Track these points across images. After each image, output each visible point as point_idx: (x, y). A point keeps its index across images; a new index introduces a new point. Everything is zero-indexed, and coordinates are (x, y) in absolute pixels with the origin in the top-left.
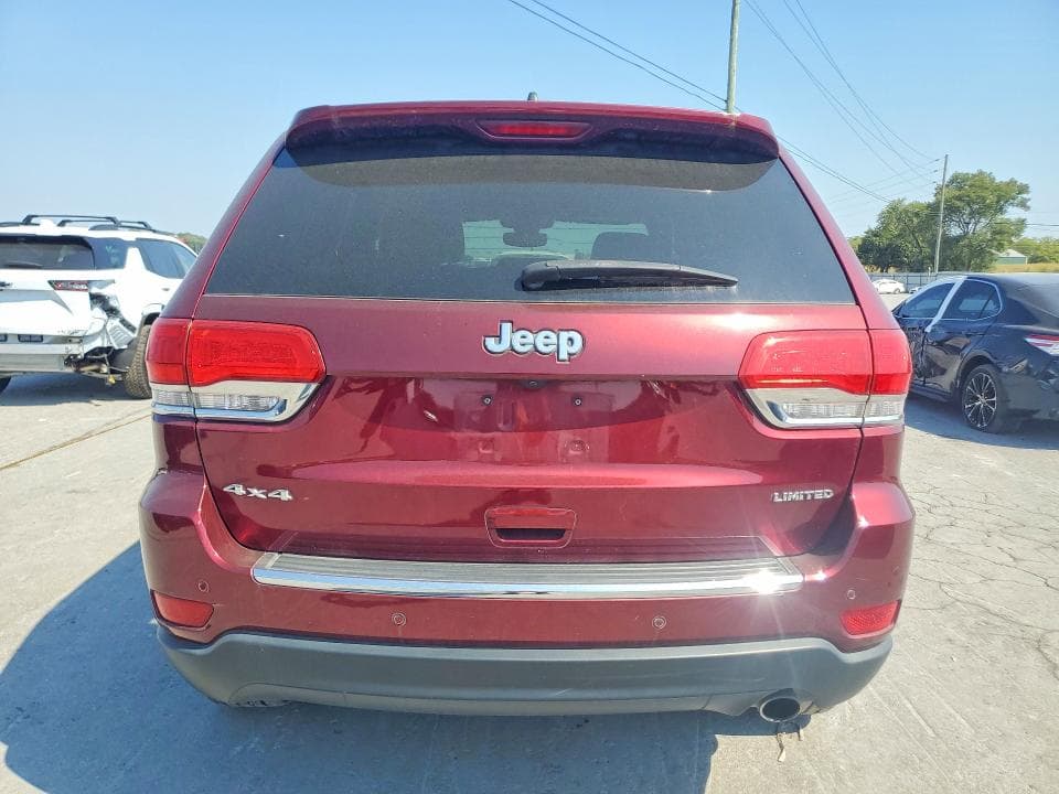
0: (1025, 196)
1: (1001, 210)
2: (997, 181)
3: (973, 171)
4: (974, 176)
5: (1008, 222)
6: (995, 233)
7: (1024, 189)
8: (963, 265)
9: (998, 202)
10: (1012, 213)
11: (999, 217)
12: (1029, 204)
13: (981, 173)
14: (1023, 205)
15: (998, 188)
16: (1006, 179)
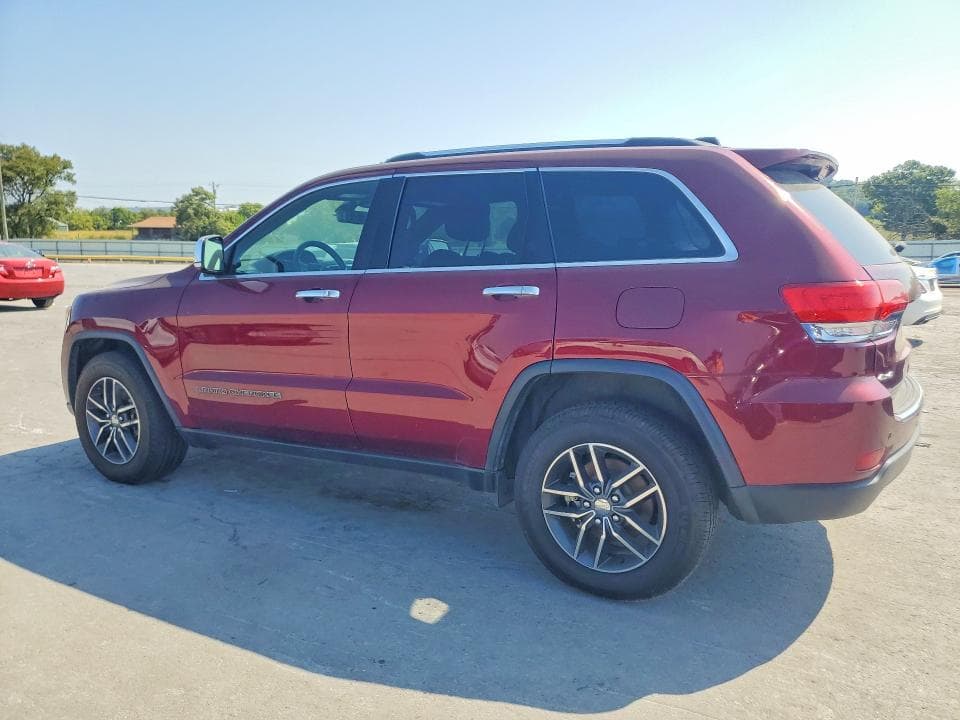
0: (69, 170)
1: (50, 183)
2: (42, 155)
3: (17, 143)
4: (18, 148)
5: (58, 194)
6: (50, 203)
7: (67, 165)
8: (25, 232)
9: (47, 175)
10: (61, 186)
11: (50, 189)
12: (74, 178)
13: (24, 147)
14: (69, 178)
15: (44, 162)
16: (50, 154)
